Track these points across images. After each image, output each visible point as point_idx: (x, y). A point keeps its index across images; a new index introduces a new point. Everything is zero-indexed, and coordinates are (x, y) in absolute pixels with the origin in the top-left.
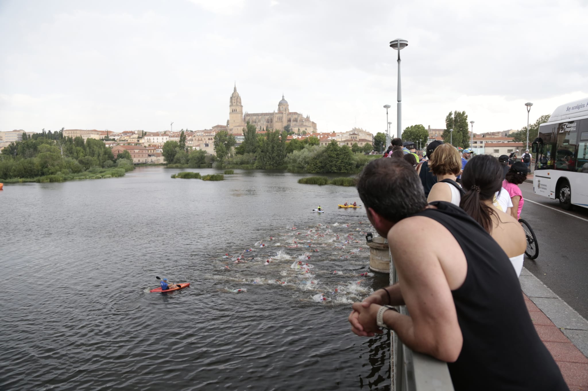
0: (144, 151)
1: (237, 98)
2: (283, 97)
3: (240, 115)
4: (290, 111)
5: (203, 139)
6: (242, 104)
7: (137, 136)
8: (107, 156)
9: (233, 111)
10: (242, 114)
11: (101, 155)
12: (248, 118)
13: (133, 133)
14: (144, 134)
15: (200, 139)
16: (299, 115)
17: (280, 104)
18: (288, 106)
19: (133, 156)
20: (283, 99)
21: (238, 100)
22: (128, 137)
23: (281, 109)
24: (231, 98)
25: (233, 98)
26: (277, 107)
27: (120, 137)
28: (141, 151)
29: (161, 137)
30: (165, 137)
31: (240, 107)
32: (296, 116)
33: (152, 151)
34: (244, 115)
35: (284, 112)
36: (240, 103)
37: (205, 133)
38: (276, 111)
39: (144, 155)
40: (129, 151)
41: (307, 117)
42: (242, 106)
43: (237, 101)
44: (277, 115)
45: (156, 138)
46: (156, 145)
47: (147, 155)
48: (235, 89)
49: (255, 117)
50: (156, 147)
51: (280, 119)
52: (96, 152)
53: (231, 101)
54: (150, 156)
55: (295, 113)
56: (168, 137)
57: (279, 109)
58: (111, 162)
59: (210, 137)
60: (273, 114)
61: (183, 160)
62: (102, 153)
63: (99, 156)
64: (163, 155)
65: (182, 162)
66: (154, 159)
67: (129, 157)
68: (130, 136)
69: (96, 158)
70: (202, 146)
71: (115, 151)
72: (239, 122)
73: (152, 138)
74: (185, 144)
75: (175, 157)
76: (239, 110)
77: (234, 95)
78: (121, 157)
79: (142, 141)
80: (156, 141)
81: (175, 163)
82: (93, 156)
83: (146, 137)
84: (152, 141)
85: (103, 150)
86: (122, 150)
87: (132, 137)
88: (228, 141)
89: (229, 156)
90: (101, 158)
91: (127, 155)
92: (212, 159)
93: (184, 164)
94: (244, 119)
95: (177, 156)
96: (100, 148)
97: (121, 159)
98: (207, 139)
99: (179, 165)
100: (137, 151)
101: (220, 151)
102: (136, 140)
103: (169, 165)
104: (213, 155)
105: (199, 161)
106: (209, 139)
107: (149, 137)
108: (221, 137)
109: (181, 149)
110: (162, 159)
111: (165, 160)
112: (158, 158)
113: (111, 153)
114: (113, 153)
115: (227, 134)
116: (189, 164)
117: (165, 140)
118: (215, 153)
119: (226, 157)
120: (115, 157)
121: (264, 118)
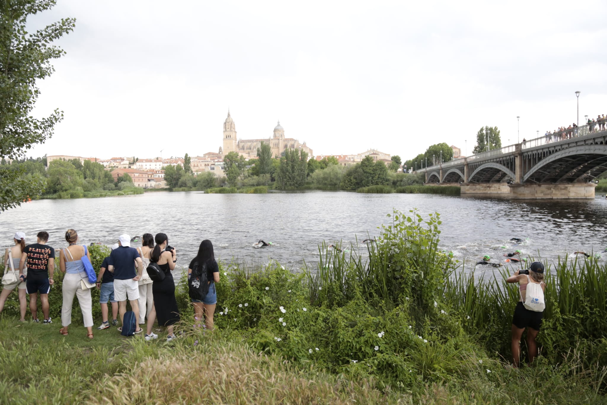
0: (144, 175)
2: (278, 123)
3: (234, 141)
4: (286, 137)
5: (199, 165)
6: (236, 130)
7: (127, 162)
8: (107, 179)
9: (228, 137)
10: (236, 140)
11: (101, 178)
12: (243, 144)
13: (123, 160)
14: (135, 161)
15: (196, 165)
16: (295, 141)
17: (275, 130)
18: (284, 131)
19: (133, 179)
20: (279, 125)
21: (232, 125)
22: (118, 164)
23: (277, 135)
24: (225, 123)
25: (227, 124)
26: (273, 133)
27: (109, 163)
28: (141, 175)
29: (154, 164)
30: (158, 163)
31: (234, 133)
32: (293, 142)
33: (150, 176)
34: (237, 141)
35: (280, 138)
36: (234, 129)
37: (199, 159)
38: (272, 138)
39: (144, 179)
40: (130, 174)
41: (304, 143)
42: (236, 132)
43: (231, 127)
44: (274, 141)
45: (148, 164)
46: (153, 170)
47: (147, 180)
48: (229, 115)
49: (249, 144)
50: (153, 172)
51: (277, 145)
52: (97, 175)
53: (225, 127)
54: (149, 180)
55: (292, 140)
56: (161, 163)
57: (275, 136)
58: (112, 185)
59: (207, 163)
60: (269, 140)
61: (190, 184)
62: (102, 176)
63: (99, 178)
64: (165, 179)
65: (188, 185)
66: (153, 184)
67: (130, 180)
68: (120, 163)
69: (97, 180)
70: (208, 169)
71: (114, 175)
72: (234, 148)
73: (144, 164)
74: (189, 167)
75: (180, 180)
76: (233, 135)
77: (228, 121)
78: (122, 180)
79: (134, 167)
80: (148, 168)
81: (181, 186)
82: (94, 178)
83: (138, 164)
84: (144, 167)
85: (103, 172)
86: (122, 173)
87: (122, 163)
88: (239, 162)
89: (243, 178)
90: (101, 181)
91: (128, 178)
92: (223, 181)
93: (191, 188)
94: (238, 145)
95: (183, 179)
96: (100, 171)
97: (123, 182)
98: (203, 164)
99: (186, 188)
100: (137, 175)
101: (232, 173)
102: (127, 166)
103: (174, 189)
104: (224, 177)
105: (208, 184)
106: (206, 165)
107: (141, 164)
108: (232, 158)
109: (186, 172)
110: (163, 184)
111: (167, 185)
112: (157, 183)
113: (111, 175)
114: (113, 177)
115: (238, 155)
116: (197, 187)
117: (158, 166)
118: (225, 175)
119: (239, 178)
120: (116, 180)
121: (260, 144)
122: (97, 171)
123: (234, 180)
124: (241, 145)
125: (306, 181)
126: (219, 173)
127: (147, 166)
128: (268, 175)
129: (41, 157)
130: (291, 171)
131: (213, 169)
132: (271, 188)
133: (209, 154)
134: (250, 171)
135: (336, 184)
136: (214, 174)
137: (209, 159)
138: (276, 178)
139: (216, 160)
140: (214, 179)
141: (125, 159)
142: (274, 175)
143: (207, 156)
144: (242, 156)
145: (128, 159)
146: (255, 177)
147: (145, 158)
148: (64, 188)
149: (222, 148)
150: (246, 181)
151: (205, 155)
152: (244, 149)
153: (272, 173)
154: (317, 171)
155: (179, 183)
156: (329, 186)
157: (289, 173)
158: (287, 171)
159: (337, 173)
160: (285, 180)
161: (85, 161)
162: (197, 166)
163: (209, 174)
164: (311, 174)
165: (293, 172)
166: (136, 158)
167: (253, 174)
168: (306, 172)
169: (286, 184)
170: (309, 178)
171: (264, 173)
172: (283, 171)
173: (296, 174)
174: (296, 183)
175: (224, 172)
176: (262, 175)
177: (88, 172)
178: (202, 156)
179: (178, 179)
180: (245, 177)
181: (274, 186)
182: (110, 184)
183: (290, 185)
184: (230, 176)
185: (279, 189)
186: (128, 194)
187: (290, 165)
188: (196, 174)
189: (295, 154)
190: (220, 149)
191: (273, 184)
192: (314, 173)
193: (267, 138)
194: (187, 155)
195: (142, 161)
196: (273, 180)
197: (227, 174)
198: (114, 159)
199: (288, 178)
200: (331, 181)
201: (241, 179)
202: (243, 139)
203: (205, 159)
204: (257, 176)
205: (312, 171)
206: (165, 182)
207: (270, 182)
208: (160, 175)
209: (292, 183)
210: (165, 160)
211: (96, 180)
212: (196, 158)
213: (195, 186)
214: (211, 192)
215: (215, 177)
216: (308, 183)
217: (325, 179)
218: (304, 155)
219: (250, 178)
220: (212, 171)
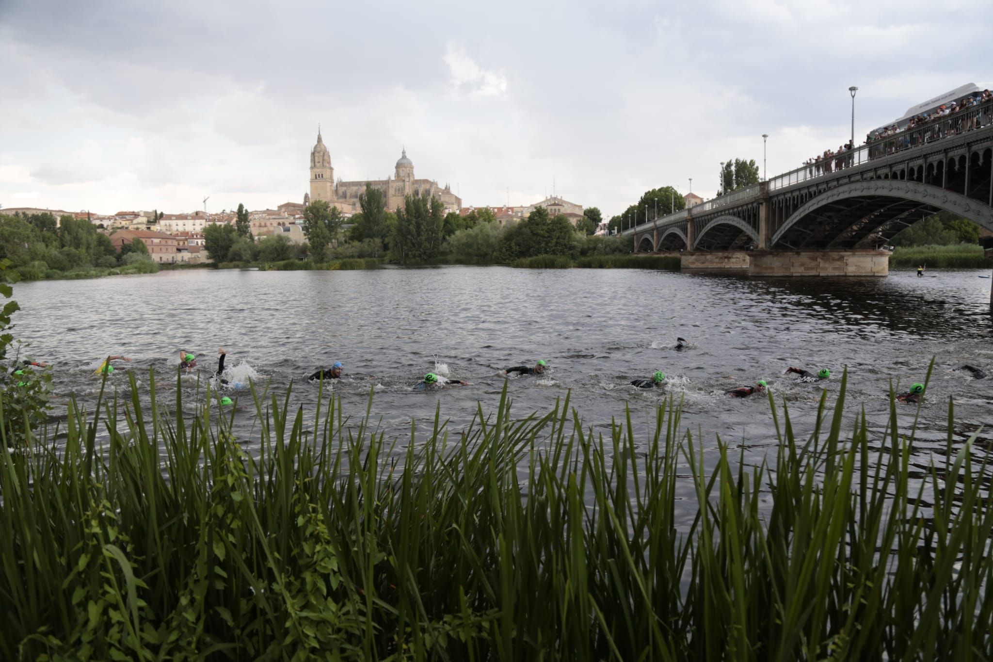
0: (170, 242)
1: (324, 154)
2: (404, 153)
3: (329, 184)
5: (268, 224)
6: (332, 166)
7: (144, 220)
8: (102, 248)
9: (317, 177)
10: (332, 182)
11: (92, 246)
13: (136, 215)
14: (157, 218)
15: (263, 224)
16: (431, 183)
17: (398, 166)
18: (412, 168)
19: (150, 249)
20: (404, 157)
21: (326, 157)
22: (127, 222)
23: (402, 174)
24: (313, 154)
25: (316, 155)
26: (394, 170)
27: (113, 221)
28: (163, 242)
29: (191, 222)
30: (198, 222)
31: (328, 170)
32: (427, 186)
33: (181, 243)
34: (335, 184)
35: (407, 180)
36: (329, 163)
37: (271, 214)
38: (393, 178)
39: (170, 248)
40: (144, 240)
41: (446, 188)
42: (332, 169)
43: (323, 160)
44: (395, 185)
45: (181, 222)
46: (187, 233)
47: (175, 249)
48: (319, 140)
49: (355, 188)
50: (187, 236)
51: (399, 191)
52: (84, 241)
53: (313, 160)
54: (179, 250)
55: (426, 181)
56: (203, 221)
57: (398, 174)
58: (112, 259)
59: (281, 221)
60: (387, 183)
61: (247, 256)
62: (93, 244)
63: (88, 247)
64: (207, 248)
65: (245, 258)
66: (186, 256)
67: (144, 251)
68: (131, 221)
69: (84, 251)
70: (280, 231)
71: (116, 240)
72: (327, 196)
73: (173, 223)
74: (247, 227)
75: (231, 249)
76: (326, 174)
77: (319, 149)
78: (129, 250)
79: (155, 228)
80: (180, 229)
81: (232, 260)
82: (77, 246)
83: (161, 222)
84: (173, 228)
85: (95, 236)
86: (129, 237)
87: (135, 221)
88: (330, 218)
89: (336, 245)
90: (91, 251)
91: (140, 246)
92: (303, 250)
93: (249, 262)
94: (336, 191)
95: (235, 247)
96: (89, 233)
97: (130, 253)
98: (274, 223)
99: (240, 263)
100: (156, 241)
101: (318, 236)
102: (143, 227)
103: (220, 265)
104: (305, 244)
107: (167, 222)
108: (318, 211)
109: (240, 236)
110: (203, 256)
111: (208, 259)
112: (194, 255)
113: (109, 242)
114: (113, 244)
115: (327, 207)
117: (197, 227)
118: (307, 241)
119: (330, 245)
120: (119, 250)
121: (365, 188)
122: (83, 234)
123: (322, 249)
124: (342, 190)
125: (441, 250)
126: (298, 236)
127: (177, 227)
128: (378, 240)
130: (414, 233)
131: (288, 230)
132: (383, 262)
133: (288, 205)
134: (348, 234)
135: (486, 254)
136: (288, 239)
137: (287, 215)
138: (391, 245)
139: (297, 216)
140: (289, 247)
141: (142, 214)
142: (386, 240)
143: (283, 210)
144: (335, 209)
145: (148, 214)
146: (356, 243)
149: (310, 195)
150: (340, 250)
151: (280, 208)
152: (344, 197)
153: (383, 237)
154: (458, 233)
155: (230, 255)
156: (475, 258)
157: (413, 236)
158: (409, 232)
159: (488, 236)
160: (405, 247)
161: (63, 218)
162: (265, 226)
163: (280, 238)
164: (447, 237)
165: (419, 235)
166: (159, 212)
167: (352, 238)
168: (441, 235)
169: (407, 255)
170: (445, 244)
171: (371, 236)
172: (403, 232)
173: (423, 238)
174: (425, 253)
175: (305, 235)
176: (367, 240)
177: (67, 237)
178: (276, 208)
179: (227, 248)
180: (340, 244)
181: (387, 259)
182: (108, 257)
183: (414, 256)
184: (314, 242)
185: (395, 264)
187: (414, 222)
188: (256, 238)
189: (422, 205)
190: (307, 197)
191: (385, 255)
192: (453, 236)
193: (384, 178)
194: (241, 207)
195: (170, 217)
196: (385, 247)
197: (310, 239)
199: (409, 244)
200: (478, 249)
201: (334, 248)
202: (344, 180)
203: (279, 215)
204: (360, 241)
205: (451, 232)
206: (206, 253)
207: (381, 252)
208: (200, 241)
209: (417, 253)
210: (209, 215)
211: (82, 251)
212: (259, 212)
213: (256, 260)
215: (291, 243)
216: (443, 253)
217: (468, 245)
218: (437, 206)
219: (347, 245)
220: (286, 234)
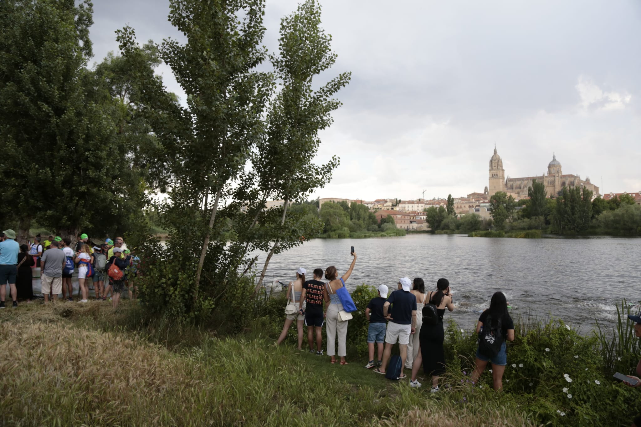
0: (406, 217)
1: (498, 161)
2: (554, 157)
3: (501, 180)
4: (563, 174)
5: (463, 206)
6: (504, 168)
7: (390, 204)
8: (371, 220)
9: (494, 176)
10: (504, 179)
11: (366, 219)
12: (511, 183)
13: (385, 201)
14: (397, 203)
15: (459, 206)
16: (575, 177)
17: (550, 166)
18: (560, 167)
19: (395, 221)
20: (554, 160)
21: (500, 163)
22: (381, 205)
23: (553, 171)
24: (491, 161)
25: (493, 162)
26: (547, 170)
27: (373, 205)
28: (403, 217)
29: (416, 205)
30: (420, 205)
31: (501, 171)
32: (572, 179)
33: (412, 218)
34: (505, 180)
35: (557, 175)
36: (502, 166)
37: (462, 200)
38: (546, 175)
39: (406, 221)
40: (392, 216)
41: (586, 180)
42: (503, 170)
43: (498, 165)
44: (548, 179)
45: (410, 205)
46: (415, 212)
47: (409, 222)
48: (495, 152)
49: (519, 182)
50: (415, 213)
51: (552, 183)
52: (362, 216)
53: (491, 165)
54: (411, 222)
55: (571, 176)
56: (423, 205)
57: (550, 172)
58: (376, 227)
59: (471, 205)
60: (542, 178)
61: (452, 226)
62: (367, 218)
63: (364, 220)
64: (427, 221)
65: (451, 228)
66: (415, 226)
67: (393, 222)
68: (383, 204)
69: (362, 222)
70: (472, 211)
71: (378, 216)
72: (501, 188)
73: (406, 206)
74: (453, 209)
75: (443, 222)
76: (500, 174)
77: (495, 158)
78: (385, 222)
79: (397, 209)
80: (410, 209)
81: (443, 229)
82: (359, 219)
83: (400, 205)
84: (407, 209)
85: (368, 214)
86: (385, 215)
87: (385, 205)
88: (507, 203)
89: (512, 221)
90: (366, 222)
91: (391, 219)
92: (489, 224)
93: (454, 230)
94: (506, 185)
95: (445, 221)
96: (365, 212)
97: (385, 224)
98: (467, 206)
99: (448, 231)
100: (399, 216)
101: (499, 215)
102: (390, 208)
103: (436, 232)
104: (490, 219)
105: (473, 226)
106: (470, 206)
107: (403, 205)
108: (499, 198)
109: (449, 214)
110: (425, 226)
111: (429, 227)
112: (419, 225)
113: (375, 217)
114: (377, 218)
115: (506, 196)
116: (460, 230)
117: (420, 208)
118: (492, 218)
119: (507, 220)
120: (379, 221)
121: (532, 182)
122: (362, 212)
123: (502, 223)
124: (510, 184)
125: (591, 224)
126: (485, 215)
127: (409, 208)
128: (542, 218)
129: (315, 200)
130: (570, 212)
131: (478, 210)
132: (546, 232)
133: (474, 194)
134: (520, 213)
135: (631, 229)
136: (479, 216)
137: (474, 200)
138: (552, 221)
139: (481, 201)
140: (479, 222)
141: (388, 201)
142: (548, 218)
143: (471, 197)
144: (510, 197)
145: (391, 201)
146: (526, 220)
147: (408, 200)
148: (333, 229)
149: (488, 188)
150: (515, 224)
151: (469, 196)
152: (513, 188)
153: (546, 215)
154: (605, 212)
155: (442, 225)
156: (622, 231)
157: (568, 215)
158: (566, 212)
159: (633, 215)
160: (563, 223)
161: (352, 203)
162: (461, 208)
163: (474, 216)
164: (596, 216)
165: (573, 214)
166: (398, 200)
167: (523, 216)
168: (590, 214)
169: (564, 228)
170: (594, 221)
171: (537, 215)
172: (561, 211)
173: (577, 216)
174: (578, 227)
175: (490, 214)
176: (534, 217)
177: (354, 214)
178: (466, 197)
179: (440, 221)
180: (515, 220)
181: (549, 230)
182: (374, 225)
183: (570, 229)
184: (497, 219)
185: (555, 234)
186: (390, 236)
187: (569, 205)
188: (459, 216)
189: (575, 193)
190: (486, 188)
191: (548, 228)
192: (601, 215)
193: (540, 175)
194: (450, 196)
195: (404, 202)
196: (547, 222)
197: (493, 217)
198: (378, 201)
199: (566, 221)
200: (625, 225)
201: (510, 222)
202: (512, 177)
203: (469, 200)
204: (528, 218)
205: (598, 212)
206: (427, 224)
207: (544, 225)
208: (422, 217)
209: (572, 227)
210: (427, 201)
211: (361, 221)
212: (459, 199)
213: (458, 229)
214: (476, 235)
215: (481, 219)
216: (593, 227)
217: (615, 222)
218: (588, 194)
219: (520, 221)
220: (477, 213)
